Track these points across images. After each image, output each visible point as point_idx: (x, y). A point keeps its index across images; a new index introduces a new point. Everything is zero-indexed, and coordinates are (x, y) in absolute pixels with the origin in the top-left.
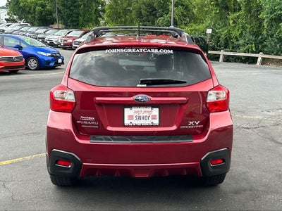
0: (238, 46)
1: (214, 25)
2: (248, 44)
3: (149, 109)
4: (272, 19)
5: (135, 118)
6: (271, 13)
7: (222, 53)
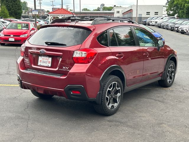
3: (47, 58)
5: (42, 62)
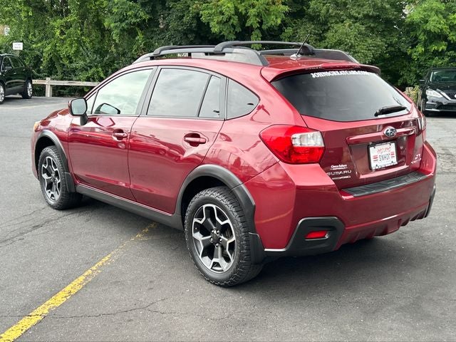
0: (74, 71)
1: (26, 37)
2: (91, 67)
3: (388, 145)
4: (123, 30)
5: (379, 159)
6: (121, 21)
7: (49, 82)
